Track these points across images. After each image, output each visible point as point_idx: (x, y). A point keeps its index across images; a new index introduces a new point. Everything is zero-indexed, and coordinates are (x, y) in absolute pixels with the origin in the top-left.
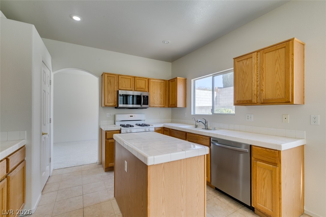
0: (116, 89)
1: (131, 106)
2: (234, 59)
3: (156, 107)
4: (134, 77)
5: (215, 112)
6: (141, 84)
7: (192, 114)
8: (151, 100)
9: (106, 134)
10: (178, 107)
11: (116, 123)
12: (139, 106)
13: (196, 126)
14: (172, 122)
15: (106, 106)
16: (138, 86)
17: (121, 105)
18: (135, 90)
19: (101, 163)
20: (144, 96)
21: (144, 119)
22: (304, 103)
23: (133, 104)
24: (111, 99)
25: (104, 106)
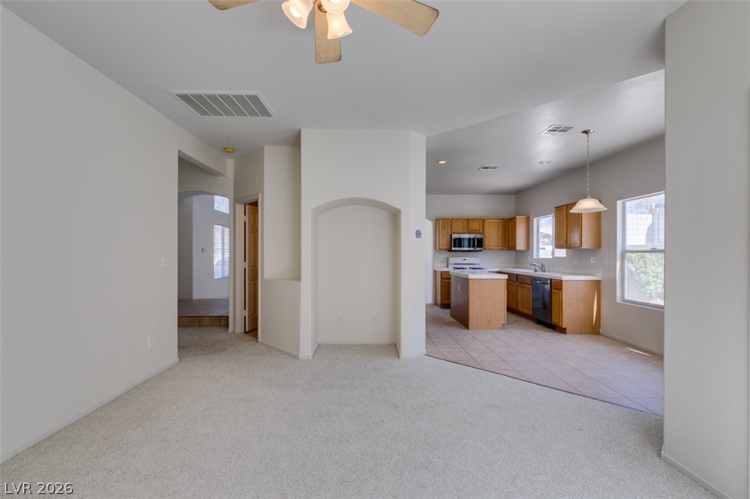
0: (450, 233)
1: (467, 249)
2: (556, 207)
3: (492, 249)
4: (468, 219)
5: (556, 256)
6: (476, 226)
7: (535, 257)
8: (486, 242)
9: (441, 274)
10: (517, 249)
11: (449, 266)
12: (471, 249)
13: (536, 271)
14: (515, 268)
15: (440, 249)
16: (472, 228)
17: (453, 249)
18: (468, 233)
19: (435, 304)
20: (477, 239)
21: (479, 263)
22: (600, 247)
23: (469, 246)
24: (445, 242)
25: (437, 248)
